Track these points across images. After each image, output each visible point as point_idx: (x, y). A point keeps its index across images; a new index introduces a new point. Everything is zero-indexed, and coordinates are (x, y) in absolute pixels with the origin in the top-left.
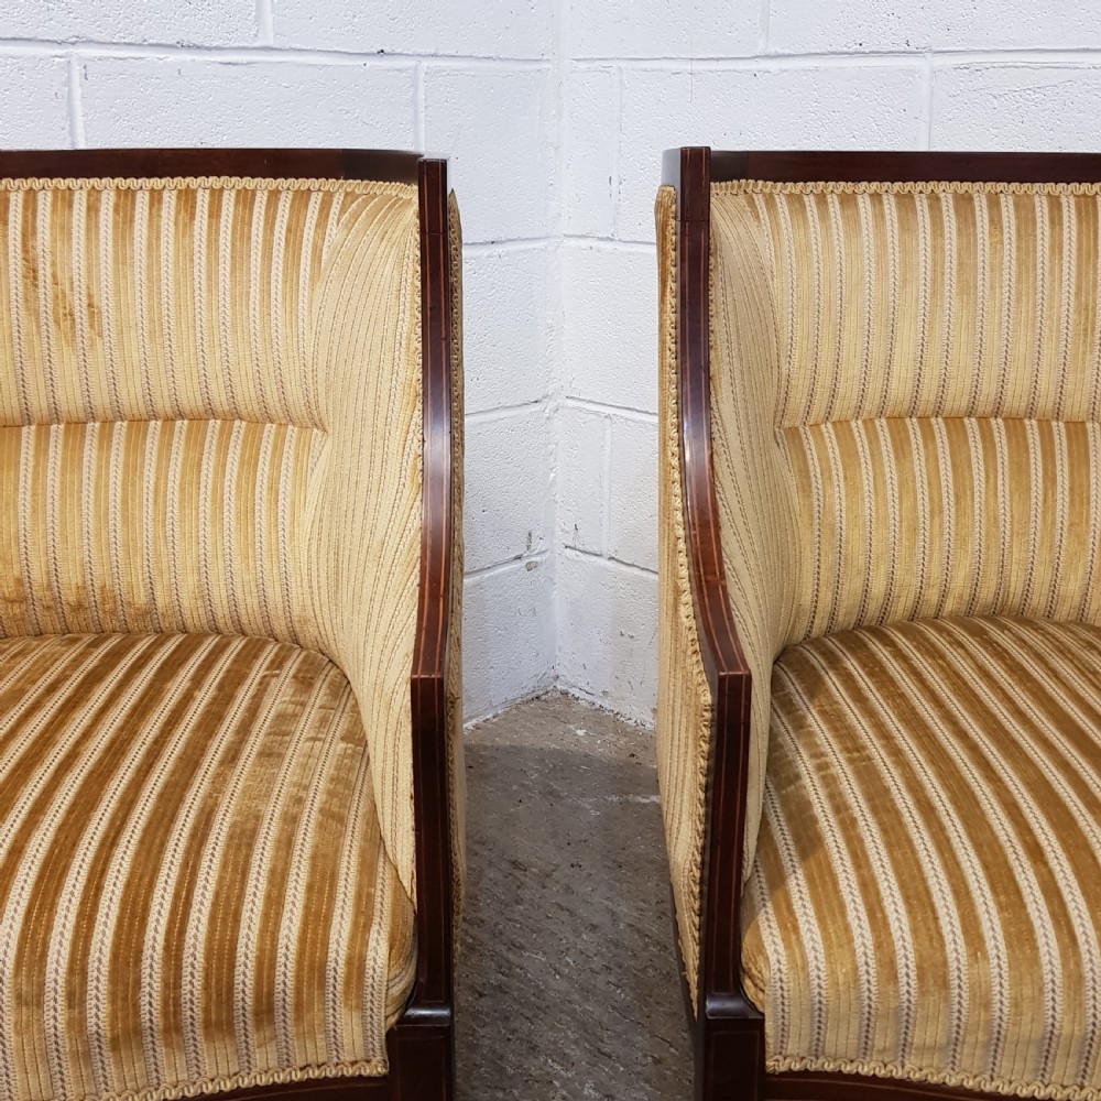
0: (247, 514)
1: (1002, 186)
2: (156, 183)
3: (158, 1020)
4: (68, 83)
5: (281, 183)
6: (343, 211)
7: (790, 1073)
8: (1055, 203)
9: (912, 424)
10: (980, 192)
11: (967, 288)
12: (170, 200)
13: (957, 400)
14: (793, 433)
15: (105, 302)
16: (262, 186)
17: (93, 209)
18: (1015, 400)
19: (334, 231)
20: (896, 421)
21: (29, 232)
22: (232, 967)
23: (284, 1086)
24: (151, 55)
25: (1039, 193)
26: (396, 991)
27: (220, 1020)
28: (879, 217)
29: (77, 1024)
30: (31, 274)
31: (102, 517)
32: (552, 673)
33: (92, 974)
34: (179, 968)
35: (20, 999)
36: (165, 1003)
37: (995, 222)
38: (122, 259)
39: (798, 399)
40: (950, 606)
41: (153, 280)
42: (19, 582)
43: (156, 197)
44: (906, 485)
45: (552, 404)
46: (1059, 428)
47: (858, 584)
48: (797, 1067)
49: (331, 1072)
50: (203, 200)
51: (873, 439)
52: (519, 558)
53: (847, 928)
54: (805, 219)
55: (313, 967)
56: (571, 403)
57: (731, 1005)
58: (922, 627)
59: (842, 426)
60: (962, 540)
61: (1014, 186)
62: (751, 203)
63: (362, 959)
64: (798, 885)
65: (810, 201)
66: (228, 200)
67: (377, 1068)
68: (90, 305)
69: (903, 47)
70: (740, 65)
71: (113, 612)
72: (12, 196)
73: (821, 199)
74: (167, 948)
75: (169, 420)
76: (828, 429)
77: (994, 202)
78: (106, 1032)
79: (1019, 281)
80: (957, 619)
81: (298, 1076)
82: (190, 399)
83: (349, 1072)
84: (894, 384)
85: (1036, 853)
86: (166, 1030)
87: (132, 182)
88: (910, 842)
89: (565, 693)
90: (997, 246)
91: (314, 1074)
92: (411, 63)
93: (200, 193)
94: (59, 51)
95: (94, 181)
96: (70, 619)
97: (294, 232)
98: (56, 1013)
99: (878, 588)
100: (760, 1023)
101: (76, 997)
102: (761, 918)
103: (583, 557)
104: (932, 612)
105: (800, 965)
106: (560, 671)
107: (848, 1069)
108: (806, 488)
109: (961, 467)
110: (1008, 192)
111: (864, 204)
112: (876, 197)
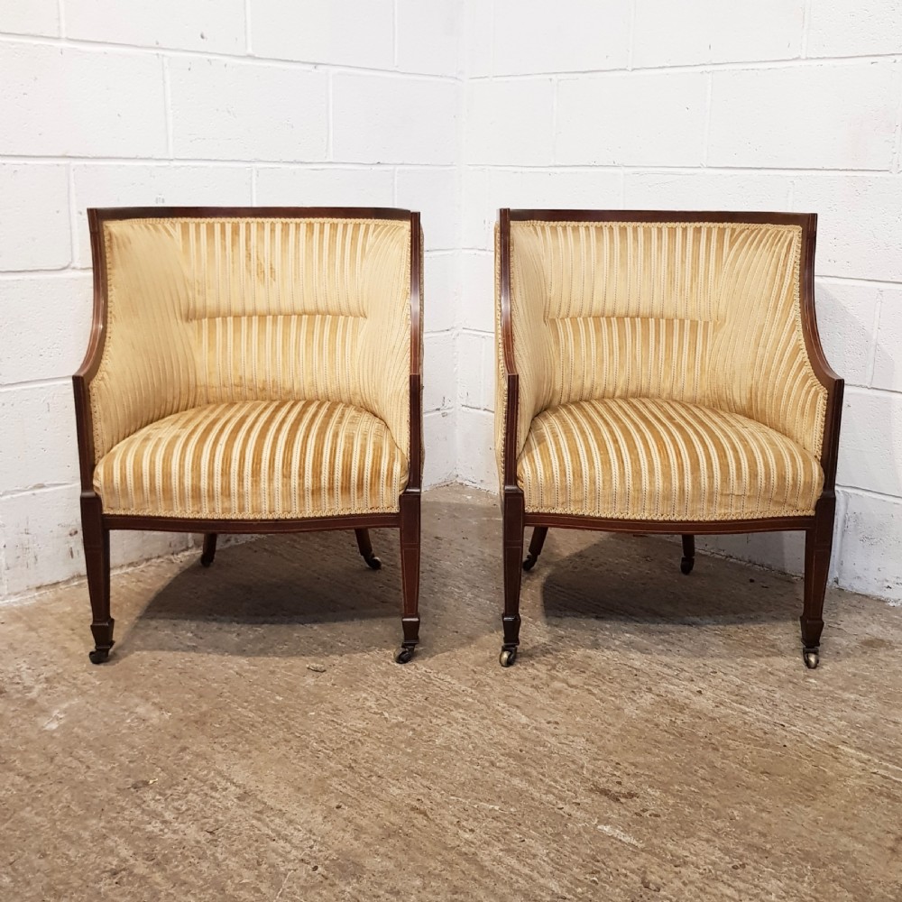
0: (333, 352)
1: (639, 224)
2: (298, 220)
3: (327, 485)
4: (251, 178)
5: (349, 220)
6: (374, 231)
7: (533, 513)
8: (660, 230)
9: (603, 320)
10: (630, 226)
11: (624, 264)
12: (303, 228)
13: (621, 311)
14: (553, 321)
15: (277, 268)
16: (340, 221)
17: (273, 230)
18: (644, 310)
19: (371, 238)
20: (597, 318)
21: (248, 239)
22: (350, 469)
23: (365, 515)
24: (283, 166)
25: (654, 226)
26: (403, 481)
27: (346, 489)
28: (588, 236)
29: (302, 485)
30: (249, 256)
31: (274, 353)
32: (455, 473)
33: (306, 469)
34: (334, 468)
35: (284, 476)
36: (329, 479)
37: (636, 238)
38: (284, 250)
39: (555, 307)
40: (618, 393)
41: (297, 258)
42: (241, 378)
43: (298, 226)
44: (599, 343)
45: (455, 332)
46: (663, 322)
47: (579, 382)
48: (535, 511)
49: (381, 511)
50: (317, 227)
51: (586, 325)
52: (438, 409)
53: (551, 461)
54: (557, 237)
55: (376, 473)
56: (465, 331)
57: (514, 488)
58: (606, 400)
59: (574, 319)
60: (622, 365)
61: (644, 224)
62: (535, 229)
63: (392, 469)
64: (536, 452)
65: (560, 229)
66: (327, 227)
67: (395, 510)
68: (271, 268)
69: (612, 164)
70: (544, 170)
71: (276, 392)
72: (241, 225)
73: (565, 228)
74: (330, 462)
75: (300, 315)
76: (568, 321)
77: (635, 230)
78: (311, 487)
79: (644, 261)
80: (620, 397)
81: (370, 512)
82: (310, 307)
83: (387, 511)
84: (595, 303)
85: (616, 441)
86: (329, 489)
87: (288, 220)
88: (575, 440)
89: (462, 484)
90: (636, 248)
91: (376, 511)
92: (391, 168)
93: (315, 225)
94: (249, 165)
95: (273, 220)
96: (259, 394)
97: (354, 239)
98: (295, 481)
99: (588, 384)
100: (522, 495)
101: (301, 476)
102: (523, 461)
103: (471, 410)
104: (611, 395)
105: (535, 471)
106: (459, 472)
107: (552, 511)
108: (557, 342)
109: (622, 336)
110: (641, 226)
111: (582, 231)
112: (587, 227)
